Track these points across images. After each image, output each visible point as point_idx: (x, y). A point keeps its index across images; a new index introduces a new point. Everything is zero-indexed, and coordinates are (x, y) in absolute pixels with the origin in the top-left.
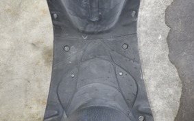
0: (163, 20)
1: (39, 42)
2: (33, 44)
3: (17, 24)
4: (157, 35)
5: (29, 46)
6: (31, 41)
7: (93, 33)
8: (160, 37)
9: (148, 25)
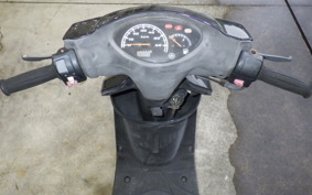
0: (228, 160)
1: (92, 178)
2: (86, 181)
3: (72, 157)
4: (223, 176)
5: (81, 182)
6: (83, 177)
7: (153, 165)
8: (226, 178)
9: (212, 163)
